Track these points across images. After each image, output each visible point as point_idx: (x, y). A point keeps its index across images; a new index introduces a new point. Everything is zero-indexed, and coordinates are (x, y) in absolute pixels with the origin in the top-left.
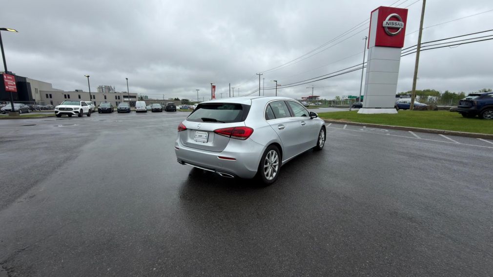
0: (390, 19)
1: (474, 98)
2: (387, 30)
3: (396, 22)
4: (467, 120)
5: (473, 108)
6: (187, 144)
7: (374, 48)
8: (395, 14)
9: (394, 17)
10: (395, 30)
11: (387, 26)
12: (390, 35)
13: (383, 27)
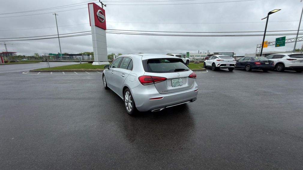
2: (99, 18)
6: (168, 91)
7: (95, 27)
8: (100, 10)
9: (100, 12)
10: (102, 20)
11: (99, 16)
12: (101, 22)
13: (97, 16)
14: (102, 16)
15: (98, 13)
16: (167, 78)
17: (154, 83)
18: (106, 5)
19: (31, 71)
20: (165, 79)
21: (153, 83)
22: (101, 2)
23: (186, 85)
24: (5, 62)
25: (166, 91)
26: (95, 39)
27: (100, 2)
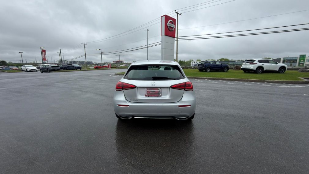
0: (170, 23)
1: (203, 63)
2: (169, 28)
3: (172, 24)
4: (201, 73)
5: (204, 67)
6: (137, 100)
7: (164, 36)
8: (171, 20)
9: (171, 21)
10: (172, 29)
11: (169, 25)
12: (170, 31)
13: (167, 26)
14: (172, 25)
15: (168, 24)
16: (137, 86)
17: (123, 90)
18: (181, 14)
19: (115, 74)
20: (134, 87)
21: (121, 89)
22: (177, 13)
23: (167, 97)
24: (112, 68)
25: (135, 100)
26: (164, 47)
27: (175, 12)
